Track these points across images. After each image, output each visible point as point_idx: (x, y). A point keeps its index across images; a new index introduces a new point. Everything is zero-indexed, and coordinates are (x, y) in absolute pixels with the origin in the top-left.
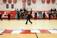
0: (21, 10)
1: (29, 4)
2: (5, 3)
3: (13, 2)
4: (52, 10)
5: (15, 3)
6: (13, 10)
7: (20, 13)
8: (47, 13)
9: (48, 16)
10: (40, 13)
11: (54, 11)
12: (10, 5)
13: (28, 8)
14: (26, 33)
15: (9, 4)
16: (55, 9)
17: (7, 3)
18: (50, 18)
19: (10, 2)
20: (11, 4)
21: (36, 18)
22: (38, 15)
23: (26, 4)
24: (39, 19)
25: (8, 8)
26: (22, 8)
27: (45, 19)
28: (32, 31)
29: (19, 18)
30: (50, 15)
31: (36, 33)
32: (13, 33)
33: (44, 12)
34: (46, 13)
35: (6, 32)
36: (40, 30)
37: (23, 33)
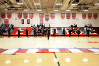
0: (38, 26)
1: (47, 20)
2: (20, 18)
3: (30, 17)
5: (31, 18)
6: (29, 26)
8: (67, 29)
10: (59, 29)
11: (74, 27)
12: (26, 21)
13: (46, 24)
14: (43, 52)
16: (76, 25)
17: (23, 18)
19: (26, 17)
20: (27, 19)
21: (55, 35)
23: (44, 19)
24: (58, 35)
25: (23, 23)
26: (39, 24)
27: (65, 36)
29: (35, 35)
30: (70, 32)
31: (54, 53)
32: (28, 52)
35: (20, 51)
36: (59, 49)
37: (40, 52)
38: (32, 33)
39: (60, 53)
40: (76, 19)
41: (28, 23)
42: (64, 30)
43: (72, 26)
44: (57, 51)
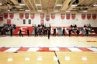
1: (48, 20)
2: (21, 18)
4: (71, 26)
5: (32, 18)
6: (31, 25)
8: (67, 29)
9: (68, 33)
10: (59, 29)
12: (27, 21)
13: (47, 24)
14: (44, 51)
15: (26, 19)
16: (76, 25)
17: (24, 18)
18: (70, 35)
19: (27, 17)
20: (28, 19)
21: (55, 34)
22: (57, 31)
23: (45, 19)
24: (58, 35)
25: (24, 23)
26: (40, 24)
27: (65, 35)
28: (50, 49)
29: (36, 34)
30: (70, 31)
31: (54, 51)
32: (29, 50)
35: (22, 49)
36: (59, 48)
37: (41, 51)
38: (33, 33)
39: (60, 52)
40: (75, 19)
41: (30, 23)
42: (64, 30)
43: (72, 26)
44: (57, 49)
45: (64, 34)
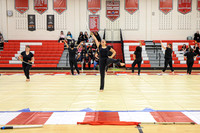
0: (83, 37)
1: (113, 15)
2: (22, 11)
3: (54, 6)
5: (60, 11)
6: (54, 36)
7: (79, 47)
8: (180, 49)
9: (182, 60)
10: (154, 46)
12: (41, 20)
13: (110, 30)
14: (102, 124)
15: (37, 14)
17: (31, 11)
19: (41, 8)
20: (45, 14)
22: (145, 56)
23: (102, 13)
25: (32, 28)
26: (85, 29)
28: (123, 117)
31: (138, 125)
33: (170, 43)
34: (175, 47)
36: (153, 113)
37: (90, 124)
38: (64, 61)
39: (157, 126)
41: (51, 28)
42: (169, 51)
44: (146, 118)
45: (169, 64)
